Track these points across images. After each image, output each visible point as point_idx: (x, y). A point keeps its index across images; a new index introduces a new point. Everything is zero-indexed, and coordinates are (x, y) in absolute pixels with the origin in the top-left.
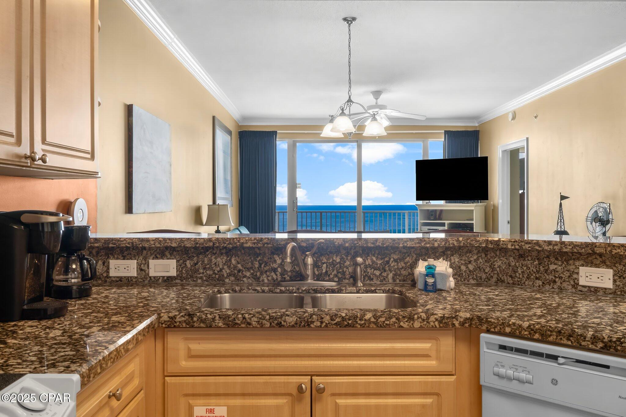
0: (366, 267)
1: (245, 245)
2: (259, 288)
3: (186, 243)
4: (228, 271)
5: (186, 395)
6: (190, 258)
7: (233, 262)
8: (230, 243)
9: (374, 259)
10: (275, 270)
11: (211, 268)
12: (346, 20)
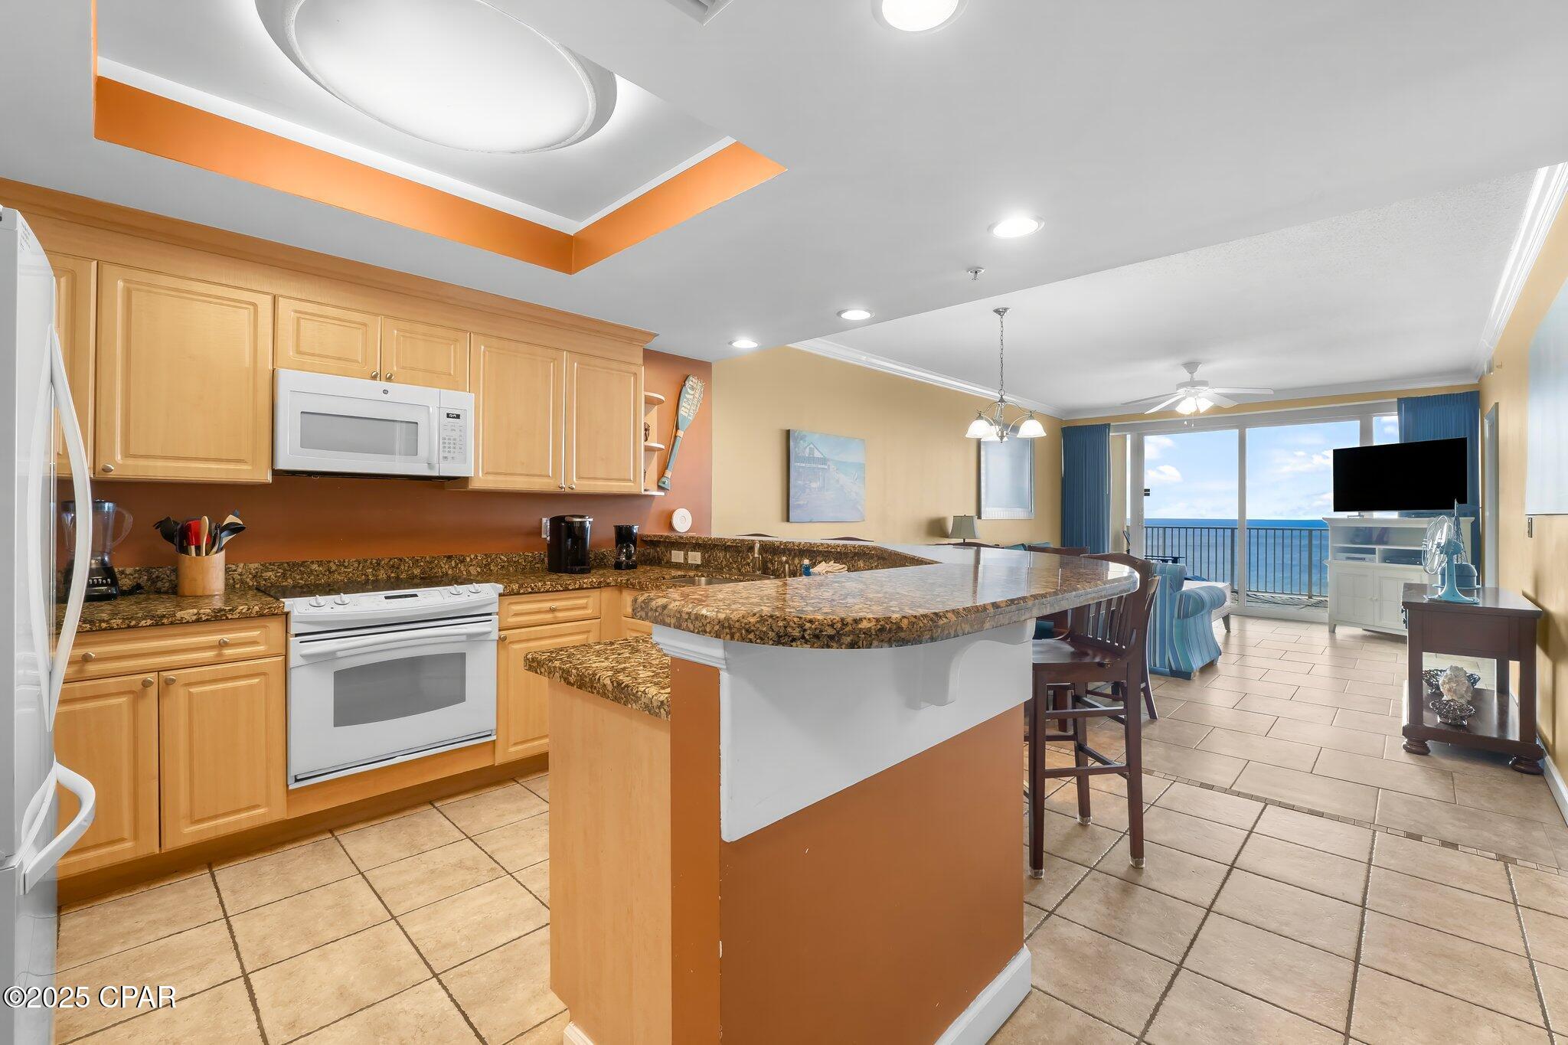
4: (725, 563)
6: (707, 552)
7: (728, 556)
12: (997, 311)
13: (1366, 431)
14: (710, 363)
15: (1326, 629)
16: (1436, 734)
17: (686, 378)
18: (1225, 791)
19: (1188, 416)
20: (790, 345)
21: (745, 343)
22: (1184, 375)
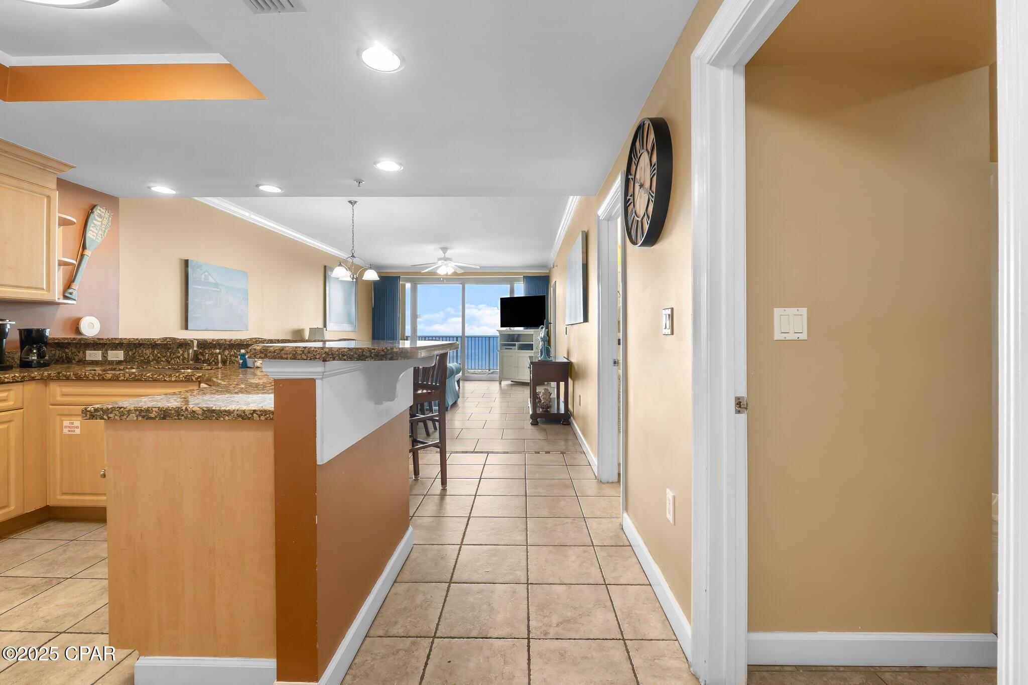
0: (231, 356)
1: (157, 342)
2: (156, 366)
3: (124, 341)
4: (153, 358)
5: (60, 415)
7: (155, 352)
8: (148, 341)
9: (235, 351)
10: (179, 357)
11: (143, 356)
12: (350, 202)
13: (512, 291)
14: (118, 198)
15: (498, 382)
16: (540, 415)
17: (93, 207)
18: (472, 452)
19: (443, 276)
20: (196, 198)
21: (163, 189)
22: (441, 254)
